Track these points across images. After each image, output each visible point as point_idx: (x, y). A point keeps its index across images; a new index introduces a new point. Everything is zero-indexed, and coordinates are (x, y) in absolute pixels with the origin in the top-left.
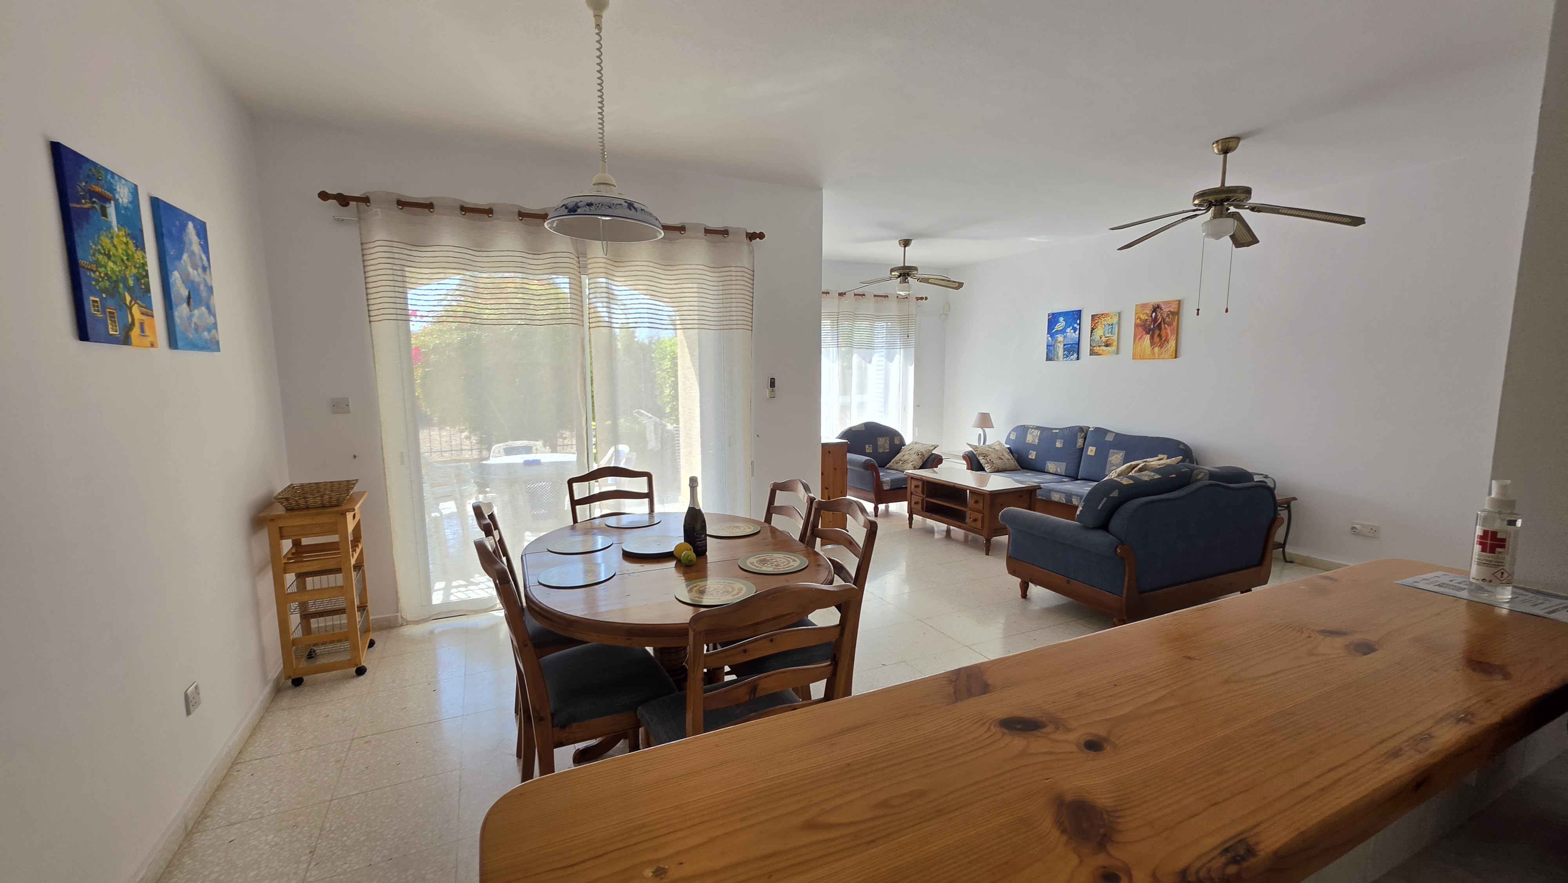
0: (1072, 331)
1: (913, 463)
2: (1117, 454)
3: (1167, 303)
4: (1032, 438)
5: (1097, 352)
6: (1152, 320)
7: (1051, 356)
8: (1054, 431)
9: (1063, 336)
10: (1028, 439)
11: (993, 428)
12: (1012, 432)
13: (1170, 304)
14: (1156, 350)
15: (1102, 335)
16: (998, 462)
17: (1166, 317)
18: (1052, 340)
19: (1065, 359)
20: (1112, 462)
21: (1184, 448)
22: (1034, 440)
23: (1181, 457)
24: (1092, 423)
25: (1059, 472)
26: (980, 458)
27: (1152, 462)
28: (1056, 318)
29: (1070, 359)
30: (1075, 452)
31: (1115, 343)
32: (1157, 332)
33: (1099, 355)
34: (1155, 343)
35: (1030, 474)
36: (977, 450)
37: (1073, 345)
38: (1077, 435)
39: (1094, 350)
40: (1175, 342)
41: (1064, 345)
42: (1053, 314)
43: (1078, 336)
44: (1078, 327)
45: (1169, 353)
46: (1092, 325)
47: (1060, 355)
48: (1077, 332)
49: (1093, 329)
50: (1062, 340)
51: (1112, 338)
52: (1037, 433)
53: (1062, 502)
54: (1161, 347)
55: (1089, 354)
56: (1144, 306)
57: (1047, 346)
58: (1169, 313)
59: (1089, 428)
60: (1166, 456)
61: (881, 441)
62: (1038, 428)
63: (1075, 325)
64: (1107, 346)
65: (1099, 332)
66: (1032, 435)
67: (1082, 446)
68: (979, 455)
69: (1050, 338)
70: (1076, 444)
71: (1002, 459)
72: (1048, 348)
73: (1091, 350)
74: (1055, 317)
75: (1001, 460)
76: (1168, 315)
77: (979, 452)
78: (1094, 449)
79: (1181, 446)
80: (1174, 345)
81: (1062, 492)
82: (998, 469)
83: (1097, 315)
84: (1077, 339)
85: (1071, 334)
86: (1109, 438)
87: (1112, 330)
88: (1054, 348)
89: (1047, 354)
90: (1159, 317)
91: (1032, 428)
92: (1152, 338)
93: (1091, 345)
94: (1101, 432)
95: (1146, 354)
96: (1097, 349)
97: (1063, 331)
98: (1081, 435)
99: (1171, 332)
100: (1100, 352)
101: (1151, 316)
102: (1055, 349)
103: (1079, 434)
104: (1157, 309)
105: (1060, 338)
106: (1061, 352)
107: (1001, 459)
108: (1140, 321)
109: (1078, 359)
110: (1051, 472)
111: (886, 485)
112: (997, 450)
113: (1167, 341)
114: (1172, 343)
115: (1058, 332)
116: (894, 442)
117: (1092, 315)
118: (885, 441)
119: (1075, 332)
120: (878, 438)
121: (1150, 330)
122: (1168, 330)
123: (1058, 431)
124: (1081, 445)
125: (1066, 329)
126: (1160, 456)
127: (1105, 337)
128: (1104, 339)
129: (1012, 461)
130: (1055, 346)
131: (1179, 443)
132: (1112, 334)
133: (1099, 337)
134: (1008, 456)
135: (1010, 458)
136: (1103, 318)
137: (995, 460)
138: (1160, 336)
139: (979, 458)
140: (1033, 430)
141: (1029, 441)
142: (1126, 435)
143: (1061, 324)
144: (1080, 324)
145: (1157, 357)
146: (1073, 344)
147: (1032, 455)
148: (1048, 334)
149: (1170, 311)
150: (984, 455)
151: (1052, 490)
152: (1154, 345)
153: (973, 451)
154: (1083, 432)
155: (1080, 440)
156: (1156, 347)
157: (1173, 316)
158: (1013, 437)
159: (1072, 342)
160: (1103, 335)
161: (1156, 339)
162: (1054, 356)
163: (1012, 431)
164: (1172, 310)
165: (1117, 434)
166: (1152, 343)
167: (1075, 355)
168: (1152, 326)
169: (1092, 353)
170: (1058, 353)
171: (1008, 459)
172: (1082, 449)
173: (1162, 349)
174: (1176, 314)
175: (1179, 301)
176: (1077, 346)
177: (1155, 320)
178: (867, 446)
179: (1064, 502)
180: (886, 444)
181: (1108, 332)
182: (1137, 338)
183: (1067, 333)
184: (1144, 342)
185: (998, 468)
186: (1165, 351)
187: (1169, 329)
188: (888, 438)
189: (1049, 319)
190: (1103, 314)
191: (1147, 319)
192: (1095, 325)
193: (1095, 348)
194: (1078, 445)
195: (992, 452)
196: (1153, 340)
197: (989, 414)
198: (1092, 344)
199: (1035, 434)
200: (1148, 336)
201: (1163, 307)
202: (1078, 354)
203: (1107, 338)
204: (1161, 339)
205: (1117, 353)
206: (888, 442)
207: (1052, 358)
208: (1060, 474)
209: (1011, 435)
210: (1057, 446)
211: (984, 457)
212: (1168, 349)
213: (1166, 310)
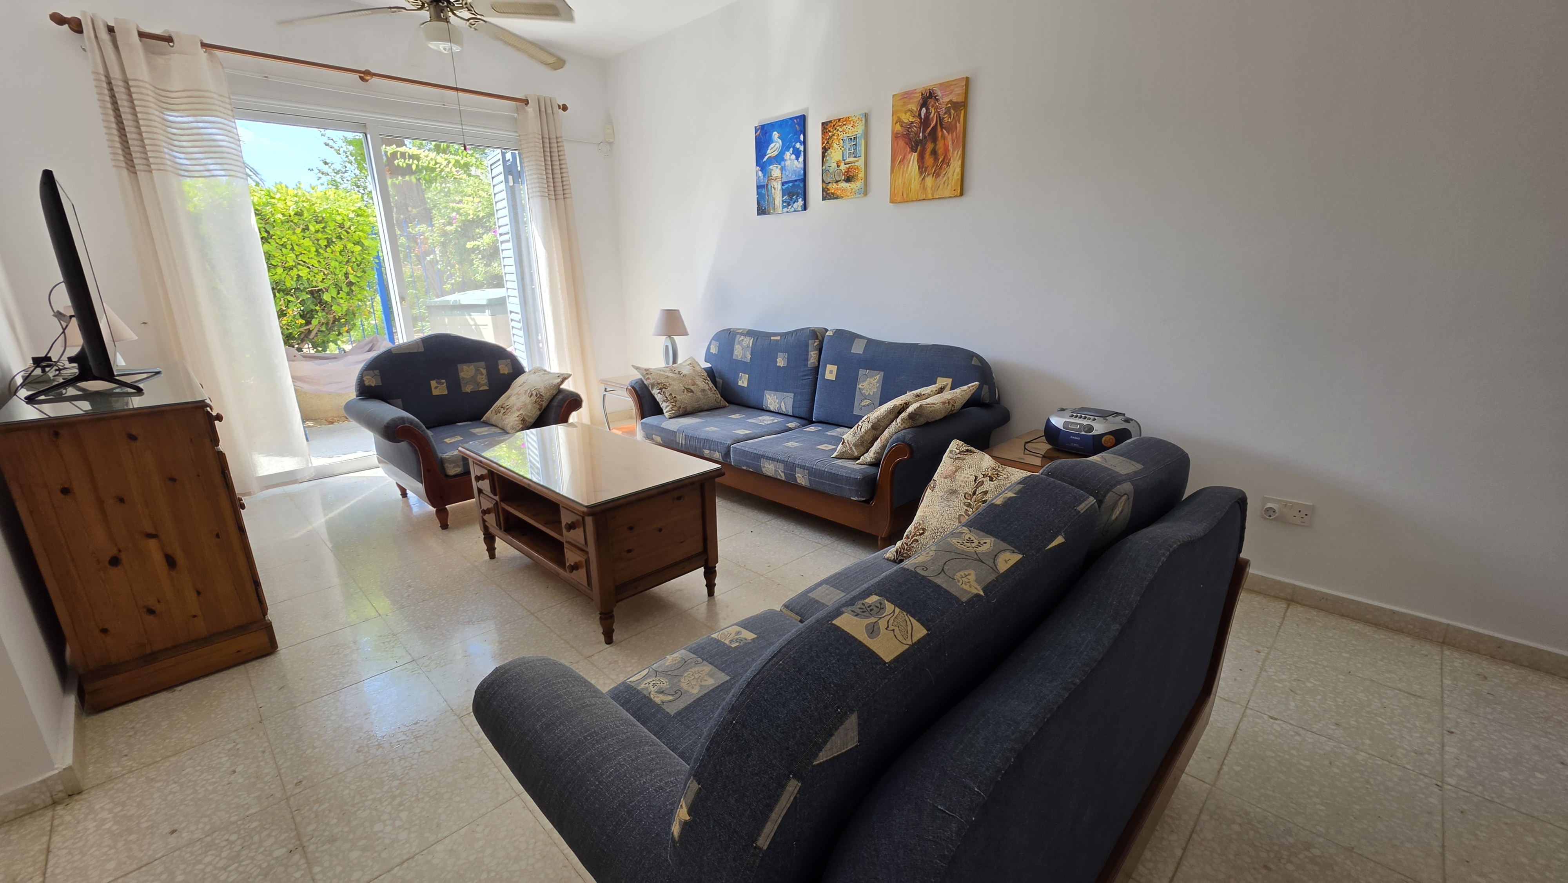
0: (793, 157)
1: (521, 412)
2: (872, 377)
3: (945, 86)
4: (742, 351)
5: (833, 194)
6: (921, 122)
7: (764, 205)
8: (772, 338)
9: (779, 166)
10: (735, 353)
11: (687, 334)
12: (713, 341)
13: (952, 87)
14: (929, 181)
15: (840, 161)
16: (685, 398)
17: (945, 113)
18: (764, 176)
19: (785, 210)
20: (864, 392)
21: (980, 365)
22: (745, 356)
23: (977, 383)
24: (831, 323)
25: (784, 410)
26: (655, 392)
27: (929, 396)
28: (768, 134)
29: (793, 209)
30: (805, 376)
31: (861, 175)
32: (930, 146)
33: (837, 198)
34: (927, 168)
35: (737, 416)
36: (648, 378)
37: (796, 183)
38: (808, 346)
39: (828, 189)
40: (960, 163)
41: (783, 184)
42: (763, 127)
43: (802, 166)
44: (802, 148)
45: (950, 186)
46: (823, 143)
47: (777, 203)
48: (801, 159)
49: (825, 150)
50: (779, 175)
51: (856, 164)
52: (749, 341)
53: (779, 477)
54: (937, 174)
55: (821, 199)
56: (906, 96)
57: (758, 187)
58: (949, 105)
59: (827, 330)
60: (950, 381)
61: (466, 371)
62: (749, 333)
63: (798, 145)
64: (848, 180)
65: (835, 155)
66: (742, 345)
67: (817, 364)
68: (653, 385)
69: (760, 173)
70: (807, 360)
71: (692, 391)
72: (759, 190)
73: (823, 190)
74: (766, 133)
75: (690, 394)
76: (948, 111)
77: (652, 381)
78: (834, 368)
79: (975, 362)
80: (958, 170)
81: (778, 461)
82: (685, 411)
83: (830, 122)
84: (802, 172)
85: (792, 163)
86: (858, 348)
87: (855, 149)
88: (768, 191)
89: (758, 203)
90: (932, 115)
91: (742, 334)
92: (921, 159)
93: (823, 181)
94: (845, 337)
95: (913, 191)
96: (833, 187)
97: (779, 159)
98: (813, 344)
99: (953, 143)
100: (839, 193)
101: (920, 115)
102: (769, 193)
103: (810, 342)
104: (930, 100)
105: (775, 171)
106: (778, 197)
107: (689, 390)
108: (902, 126)
109: (805, 208)
110: (772, 409)
111: (452, 465)
112: (685, 376)
113: (946, 162)
114: (955, 165)
115: (772, 161)
116: (499, 370)
117: (823, 124)
118: (477, 370)
119: (797, 158)
120: (459, 366)
121: (918, 143)
122: (948, 140)
123: (779, 338)
124: (814, 362)
125: (784, 154)
126: (942, 381)
127: (845, 164)
128: (843, 167)
129: (710, 394)
130: (769, 187)
131: (971, 355)
132: (855, 157)
133: (835, 164)
134: (704, 384)
135: (707, 387)
136: (841, 126)
137: (680, 395)
138: (934, 153)
139: (653, 392)
140: (742, 337)
141: (737, 356)
142: (883, 342)
143: (775, 147)
144: (804, 143)
145: (930, 196)
146: (796, 181)
147: (743, 381)
148: (757, 165)
149: (951, 102)
150: (660, 387)
151: (763, 456)
152: (925, 171)
153: (643, 379)
154: (817, 339)
155: (812, 353)
156: (928, 175)
157: (955, 111)
158: (714, 350)
159: (794, 178)
160: (842, 160)
161: (929, 160)
162: (768, 205)
163: (713, 339)
164: (955, 100)
165: (870, 342)
166: (922, 168)
167: (800, 202)
168: (921, 134)
169: (827, 195)
170: (774, 199)
171: (704, 390)
172: (816, 370)
173: (938, 179)
174: (961, 106)
175: (967, 80)
176: (802, 185)
177: (925, 122)
178: (433, 383)
179: (783, 478)
180: (479, 376)
181: (850, 154)
182: (897, 161)
183: (786, 160)
184: (908, 166)
185: (685, 408)
186: (944, 183)
187: (949, 138)
188: (483, 364)
189: (756, 137)
190: (839, 120)
191: (912, 123)
192: (828, 142)
193: (830, 185)
194: (809, 362)
195: (674, 380)
196: (923, 163)
197: (678, 311)
198: (824, 179)
199: (745, 344)
200: (914, 156)
201: (939, 94)
202: (805, 199)
203: (847, 166)
204: (936, 159)
205: (866, 193)
206: (484, 371)
207: (765, 209)
208: (786, 413)
209: (712, 347)
210: (778, 365)
211: (661, 389)
212: (948, 178)
213: (944, 99)
